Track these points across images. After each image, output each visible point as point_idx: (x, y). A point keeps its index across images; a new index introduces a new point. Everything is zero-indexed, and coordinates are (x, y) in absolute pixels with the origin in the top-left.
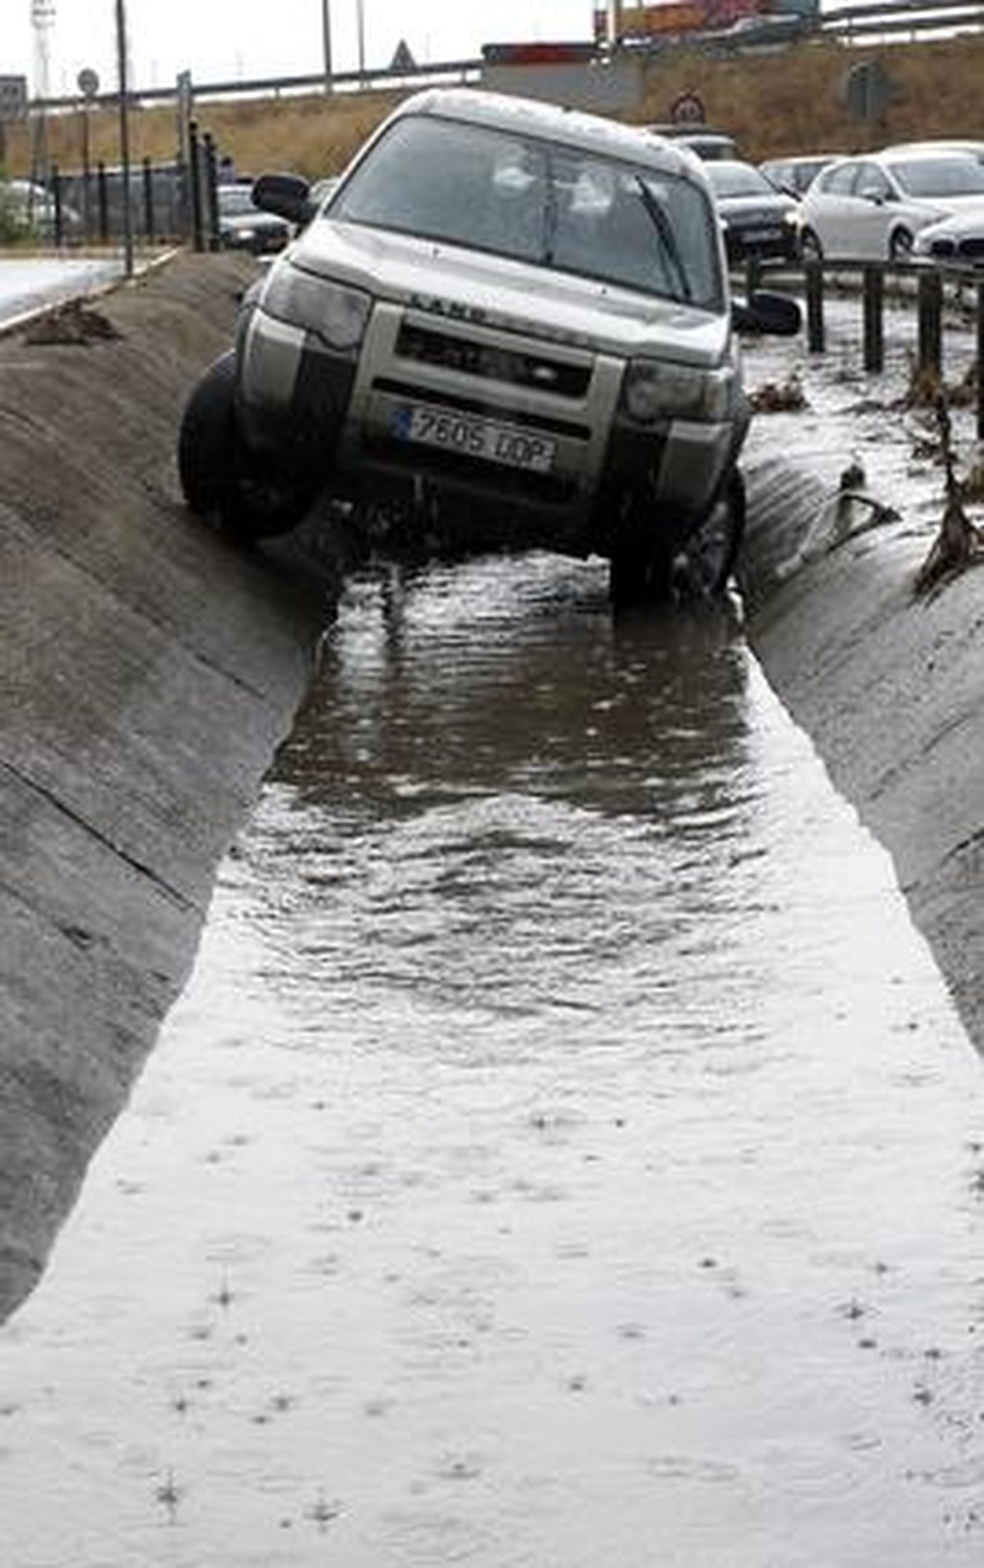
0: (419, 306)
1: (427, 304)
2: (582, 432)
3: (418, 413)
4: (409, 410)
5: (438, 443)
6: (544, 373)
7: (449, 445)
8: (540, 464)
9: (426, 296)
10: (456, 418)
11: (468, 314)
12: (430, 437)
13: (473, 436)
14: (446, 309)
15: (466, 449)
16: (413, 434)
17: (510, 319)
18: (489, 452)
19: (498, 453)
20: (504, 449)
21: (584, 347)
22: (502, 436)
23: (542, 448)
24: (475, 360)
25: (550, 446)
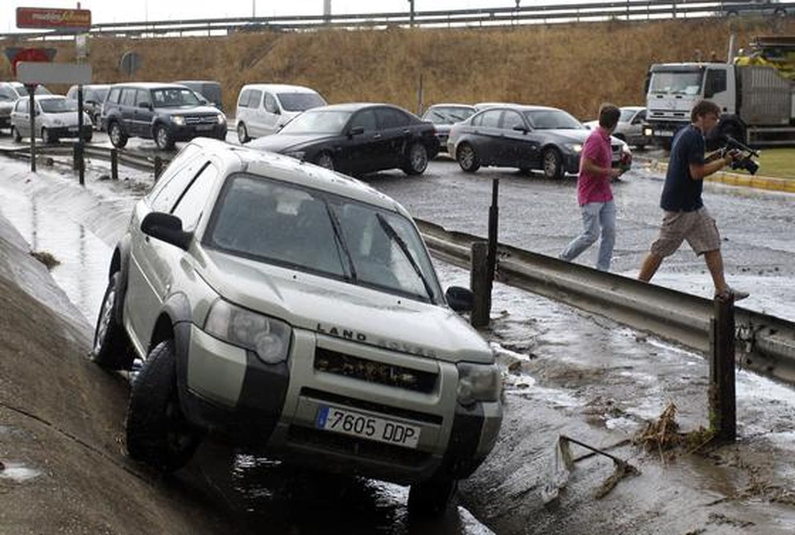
0: (322, 332)
1: (328, 332)
2: (437, 419)
3: (332, 411)
4: (325, 410)
5: (343, 431)
6: (407, 377)
7: (352, 432)
8: (411, 443)
9: (328, 325)
10: (356, 414)
11: (354, 337)
12: (339, 428)
13: (368, 426)
14: (341, 334)
15: (363, 435)
16: (328, 426)
17: (382, 340)
18: (378, 437)
19: (384, 437)
20: (388, 435)
21: (428, 357)
22: (387, 425)
23: (413, 432)
24: (364, 371)
25: (417, 430)
